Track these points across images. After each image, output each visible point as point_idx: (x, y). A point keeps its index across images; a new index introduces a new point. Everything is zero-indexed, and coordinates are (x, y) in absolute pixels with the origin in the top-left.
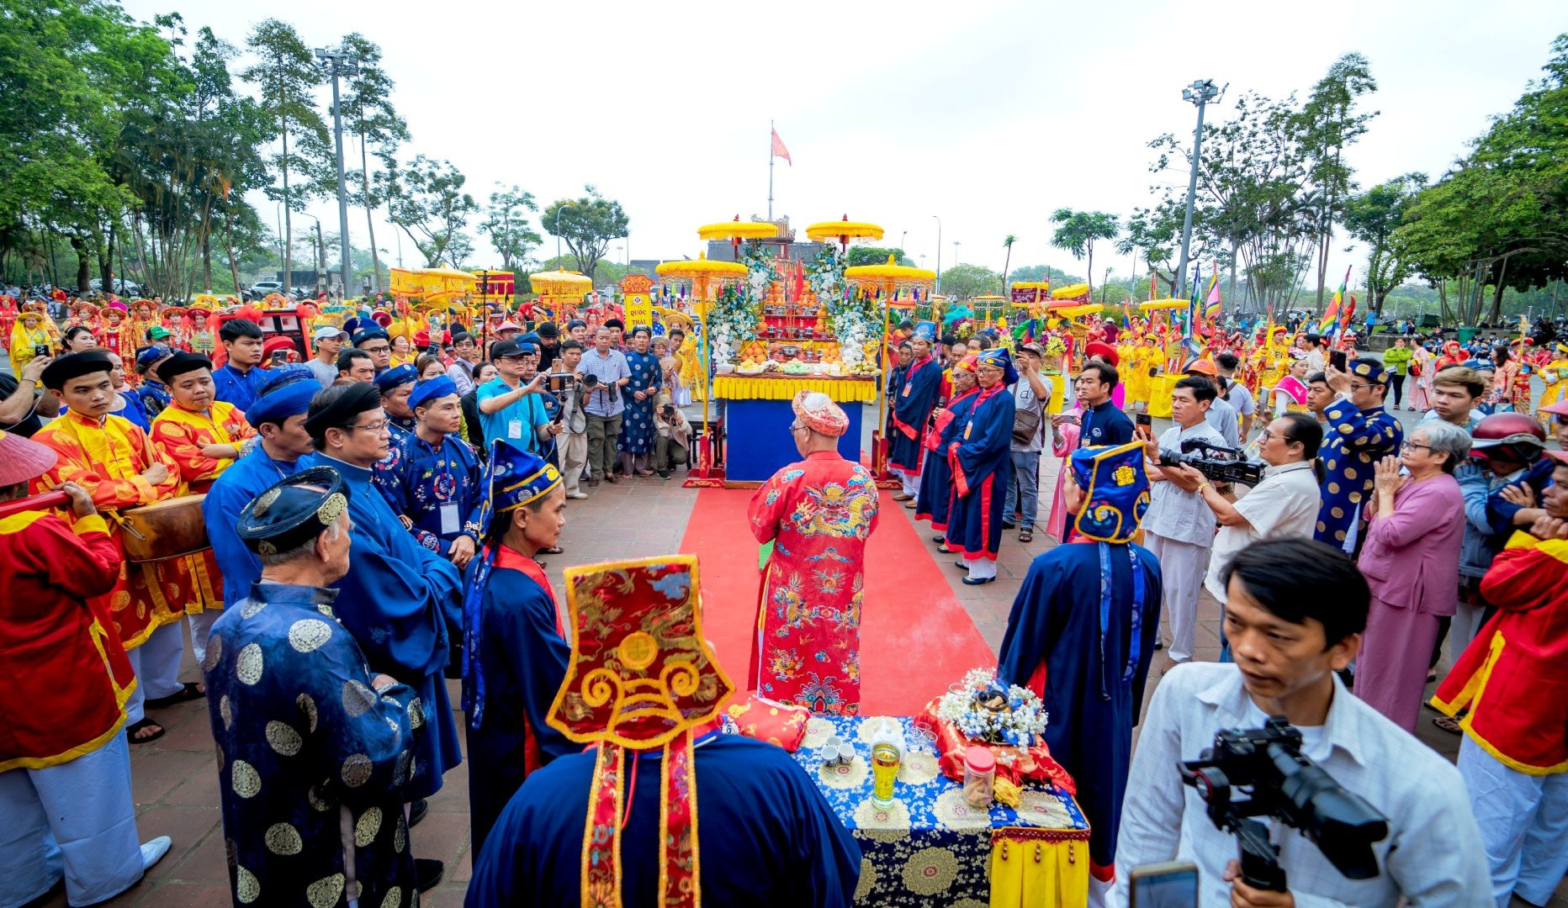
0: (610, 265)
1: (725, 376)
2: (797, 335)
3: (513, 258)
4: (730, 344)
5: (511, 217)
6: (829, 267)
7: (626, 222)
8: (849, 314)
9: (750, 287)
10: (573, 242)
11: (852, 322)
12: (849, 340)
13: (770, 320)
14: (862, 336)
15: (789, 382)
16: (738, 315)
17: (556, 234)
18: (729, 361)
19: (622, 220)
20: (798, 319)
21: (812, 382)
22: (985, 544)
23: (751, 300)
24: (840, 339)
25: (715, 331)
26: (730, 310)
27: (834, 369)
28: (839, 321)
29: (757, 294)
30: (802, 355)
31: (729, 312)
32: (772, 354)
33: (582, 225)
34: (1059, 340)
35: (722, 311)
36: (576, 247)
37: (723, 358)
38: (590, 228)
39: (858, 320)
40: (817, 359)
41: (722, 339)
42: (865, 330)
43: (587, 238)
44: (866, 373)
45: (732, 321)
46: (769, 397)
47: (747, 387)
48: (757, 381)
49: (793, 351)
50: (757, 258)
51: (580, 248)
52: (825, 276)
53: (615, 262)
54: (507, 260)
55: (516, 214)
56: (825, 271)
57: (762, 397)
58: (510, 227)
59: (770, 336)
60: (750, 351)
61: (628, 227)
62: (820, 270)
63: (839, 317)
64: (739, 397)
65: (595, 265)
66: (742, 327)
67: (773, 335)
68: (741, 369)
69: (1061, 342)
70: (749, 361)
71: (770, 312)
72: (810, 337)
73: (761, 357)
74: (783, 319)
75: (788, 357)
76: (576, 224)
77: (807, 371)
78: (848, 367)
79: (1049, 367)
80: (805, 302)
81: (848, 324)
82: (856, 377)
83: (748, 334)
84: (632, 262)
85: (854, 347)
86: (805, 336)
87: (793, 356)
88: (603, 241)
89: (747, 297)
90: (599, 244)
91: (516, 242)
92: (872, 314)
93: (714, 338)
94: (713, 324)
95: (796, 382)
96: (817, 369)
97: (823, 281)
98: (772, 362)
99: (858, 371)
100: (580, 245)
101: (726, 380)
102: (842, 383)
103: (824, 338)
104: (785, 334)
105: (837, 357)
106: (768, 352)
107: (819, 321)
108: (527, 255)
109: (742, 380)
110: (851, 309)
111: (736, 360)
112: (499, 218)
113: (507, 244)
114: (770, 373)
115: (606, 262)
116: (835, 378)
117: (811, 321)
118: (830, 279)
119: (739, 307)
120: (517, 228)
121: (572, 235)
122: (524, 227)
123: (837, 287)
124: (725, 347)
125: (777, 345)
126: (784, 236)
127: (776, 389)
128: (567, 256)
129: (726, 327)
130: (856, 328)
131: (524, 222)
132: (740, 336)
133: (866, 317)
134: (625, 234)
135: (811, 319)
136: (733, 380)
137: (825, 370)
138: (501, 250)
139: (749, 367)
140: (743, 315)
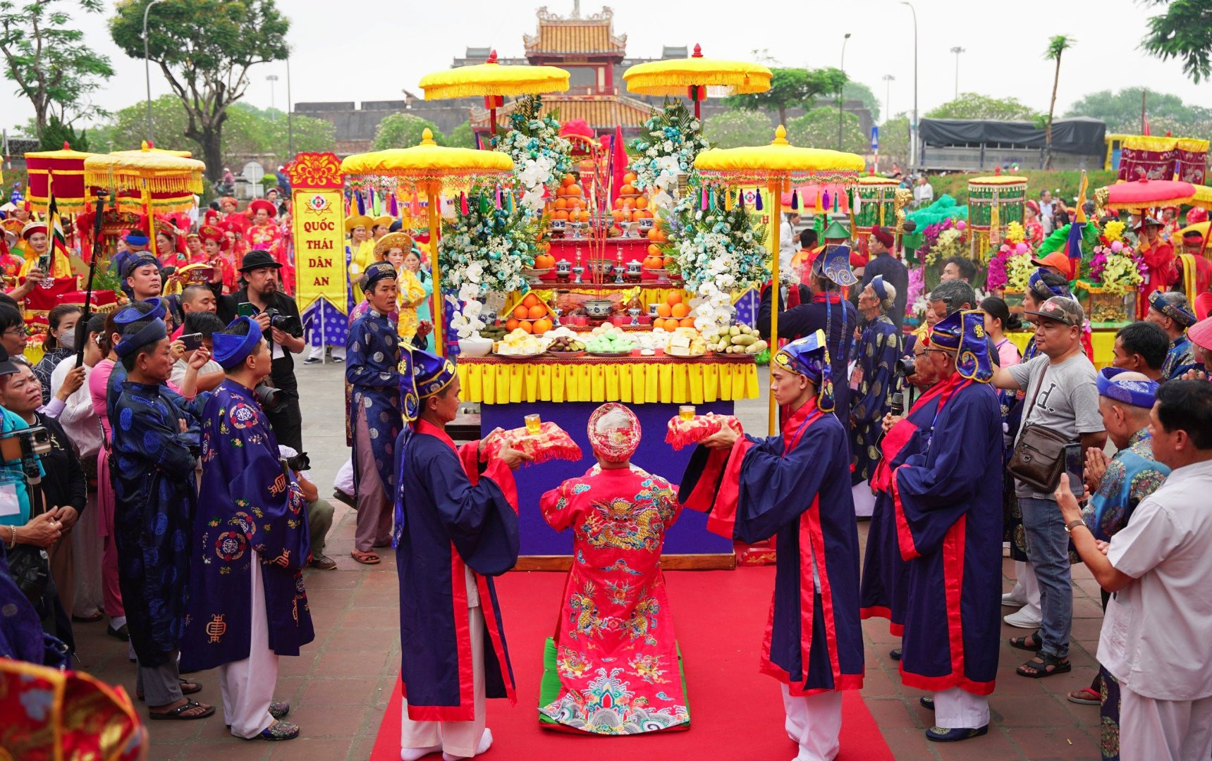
0: (255, 113)
1: (477, 361)
2: (610, 277)
3: (54, 108)
4: (482, 300)
5: (45, 23)
6: (668, 146)
7: (283, 29)
8: (706, 239)
9: (520, 189)
10: (177, 71)
11: (711, 252)
12: (707, 287)
13: (560, 247)
14: (729, 280)
15: (594, 369)
16: (498, 247)
17: (141, 55)
18: (485, 333)
19: (275, 27)
20: (612, 246)
21: (637, 368)
22: (957, 664)
23: (521, 214)
24: (690, 286)
25: (454, 277)
26: (483, 236)
27: (678, 341)
28: (686, 251)
29: (534, 200)
30: (620, 317)
31: (480, 240)
32: (564, 315)
33: (195, 37)
34: (1128, 262)
35: (467, 239)
36: (183, 82)
37: (471, 327)
38: (210, 41)
39: (722, 250)
40: (647, 322)
41: (467, 292)
42: (736, 268)
43: (205, 63)
44: (738, 349)
45: (487, 257)
46: (558, 398)
47: (517, 380)
48: (535, 369)
49: (603, 308)
50: (533, 133)
51: (192, 83)
52: (662, 162)
53: (262, 107)
54: (41, 111)
55: (59, 18)
56: (661, 154)
57: (545, 397)
58: (45, 43)
59: (560, 281)
60: (522, 310)
61: (289, 39)
62: (652, 152)
63: (687, 243)
64: (502, 400)
65: (223, 117)
66: (504, 269)
67: (567, 278)
68: (504, 348)
69: (1132, 266)
70: (518, 333)
71: (559, 234)
72: (636, 279)
73: (542, 323)
74: (583, 245)
75: (593, 322)
76: (182, 34)
77: (628, 348)
78: (706, 335)
79: (1110, 313)
80: (626, 212)
81: (702, 257)
82: (720, 357)
83: (517, 281)
84: (298, 106)
85: (715, 301)
86: (627, 278)
87: (602, 319)
88: (238, 68)
89: (514, 210)
90: (230, 75)
91: (59, 76)
92: (747, 236)
93: (453, 290)
94: (452, 264)
95: (609, 369)
96: (647, 342)
97: (658, 173)
98: (563, 332)
99: (722, 345)
100: (191, 77)
101: (477, 368)
102: (695, 369)
103: (662, 280)
104: (588, 275)
105: (686, 318)
106: (555, 312)
107: (653, 248)
108: (83, 99)
109: (506, 368)
110: (709, 227)
111: (495, 329)
112: (21, 26)
113: (41, 79)
114: (560, 354)
115: (245, 106)
116: (679, 360)
117: (638, 248)
118: (671, 168)
119: (500, 230)
120: (60, 48)
121: (174, 56)
122: (75, 44)
123: (685, 181)
124: (474, 308)
125: (576, 296)
126: (604, 50)
127: (571, 381)
128: (165, 100)
129: (475, 270)
130: (718, 265)
131: (73, 35)
132: (502, 284)
133: (737, 242)
134: (282, 54)
135: (636, 244)
136: (491, 368)
137: (662, 345)
138: (28, 91)
139: (519, 342)
140: (508, 245)
